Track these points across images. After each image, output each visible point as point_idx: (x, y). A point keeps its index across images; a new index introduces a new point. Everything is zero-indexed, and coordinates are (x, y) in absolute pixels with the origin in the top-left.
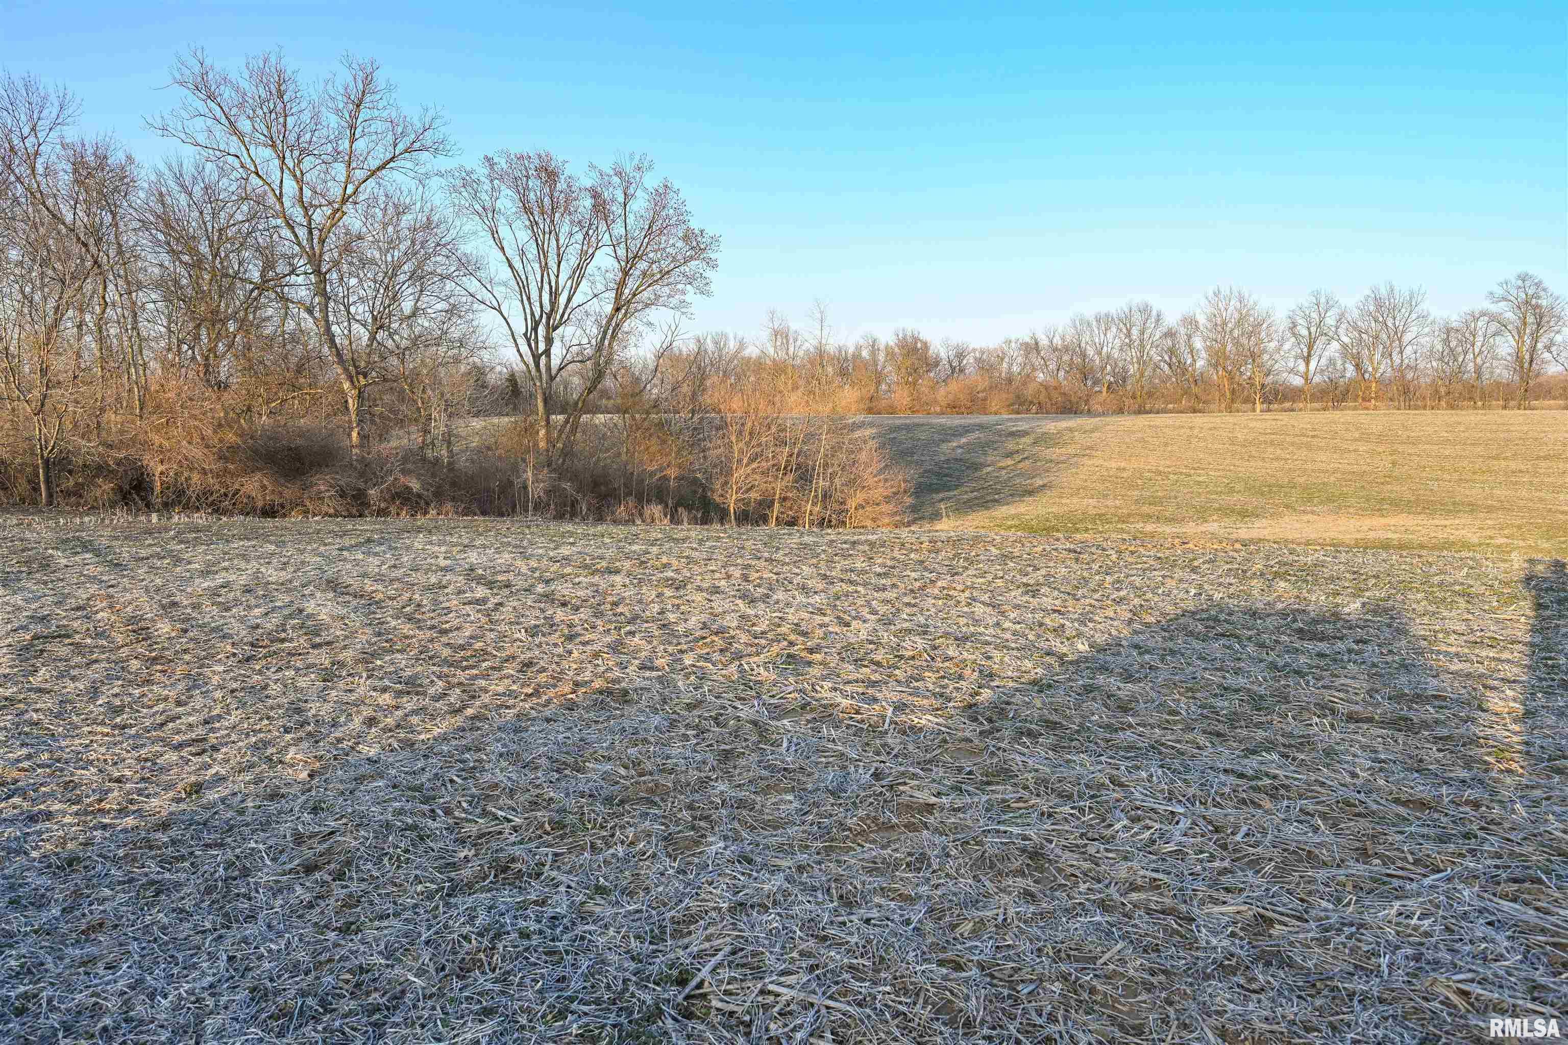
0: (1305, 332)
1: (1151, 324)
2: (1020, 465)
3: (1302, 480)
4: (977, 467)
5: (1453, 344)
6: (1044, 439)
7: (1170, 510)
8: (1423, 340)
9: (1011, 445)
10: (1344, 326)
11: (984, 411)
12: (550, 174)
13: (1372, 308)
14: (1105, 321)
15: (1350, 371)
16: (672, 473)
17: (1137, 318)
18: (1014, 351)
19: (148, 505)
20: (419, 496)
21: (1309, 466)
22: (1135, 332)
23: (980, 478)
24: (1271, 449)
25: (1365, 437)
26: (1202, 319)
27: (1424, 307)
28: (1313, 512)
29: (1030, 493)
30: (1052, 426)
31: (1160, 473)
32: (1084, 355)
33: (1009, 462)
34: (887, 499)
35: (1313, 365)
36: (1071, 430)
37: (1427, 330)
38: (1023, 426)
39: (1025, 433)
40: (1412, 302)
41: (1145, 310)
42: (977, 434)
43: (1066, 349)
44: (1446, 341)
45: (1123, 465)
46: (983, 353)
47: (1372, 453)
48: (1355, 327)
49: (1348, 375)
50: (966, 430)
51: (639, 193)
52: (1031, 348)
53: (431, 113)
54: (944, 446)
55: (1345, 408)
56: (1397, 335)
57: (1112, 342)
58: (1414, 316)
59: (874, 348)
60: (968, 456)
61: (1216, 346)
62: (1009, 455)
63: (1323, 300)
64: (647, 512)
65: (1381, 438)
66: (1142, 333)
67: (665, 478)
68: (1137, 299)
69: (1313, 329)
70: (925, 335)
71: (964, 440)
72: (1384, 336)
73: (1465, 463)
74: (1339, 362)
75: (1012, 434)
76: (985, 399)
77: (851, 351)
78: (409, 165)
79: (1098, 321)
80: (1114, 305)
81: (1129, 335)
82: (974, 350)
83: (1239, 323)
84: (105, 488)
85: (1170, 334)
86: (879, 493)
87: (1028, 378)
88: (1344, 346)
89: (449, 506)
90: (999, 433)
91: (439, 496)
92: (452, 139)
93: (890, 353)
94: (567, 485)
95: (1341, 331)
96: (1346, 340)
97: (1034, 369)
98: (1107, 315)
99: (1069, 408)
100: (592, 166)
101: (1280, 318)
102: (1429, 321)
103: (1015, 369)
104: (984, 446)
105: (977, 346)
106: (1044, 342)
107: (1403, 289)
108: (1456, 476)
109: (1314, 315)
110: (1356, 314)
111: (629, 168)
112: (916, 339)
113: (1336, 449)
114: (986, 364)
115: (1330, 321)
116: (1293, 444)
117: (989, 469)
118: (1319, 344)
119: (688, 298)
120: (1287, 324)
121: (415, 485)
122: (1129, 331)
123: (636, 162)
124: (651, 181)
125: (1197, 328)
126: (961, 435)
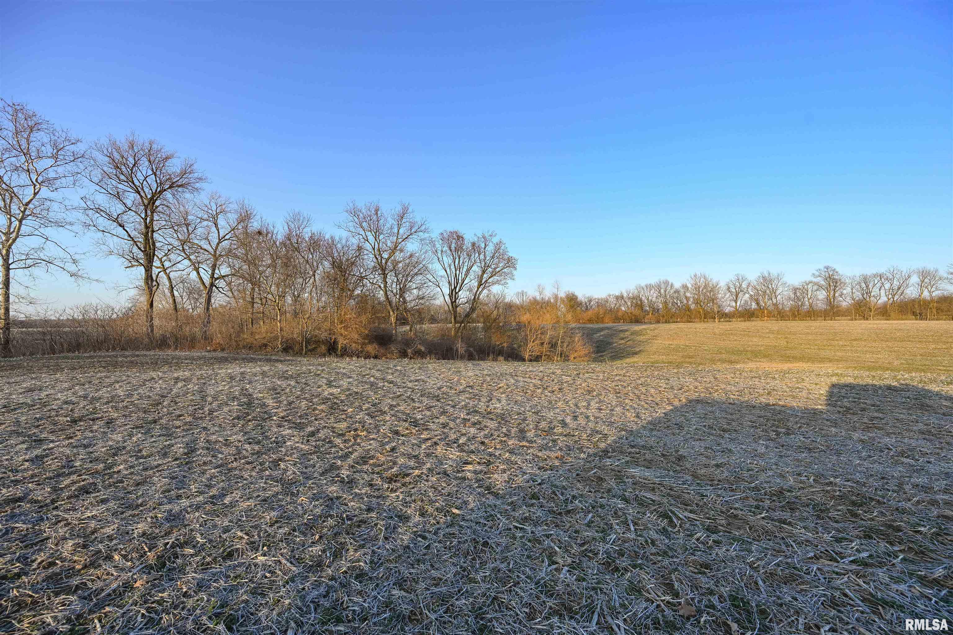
0: (734, 290)
1: (669, 288)
2: (628, 343)
3: (750, 349)
4: (611, 343)
5: (798, 294)
6: (634, 333)
7: (699, 360)
8: (785, 293)
9: (622, 335)
10: (750, 288)
11: (602, 322)
12: (460, 238)
13: (762, 281)
14: (649, 287)
15: (754, 306)
16: (505, 345)
17: (663, 286)
18: (612, 300)
19: (337, 355)
20: (423, 353)
21: (750, 343)
22: (662, 291)
23: (612, 348)
24: (732, 337)
25: (771, 332)
26: (689, 286)
27: (785, 279)
28: (760, 361)
29: (636, 353)
30: (637, 328)
31: (687, 346)
32: (641, 300)
33: (623, 342)
34: (586, 355)
35: (738, 303)
36: (645, 329)
37: (786, 289)
38: (626, 328)
39: (627, 331)
40: (778, 278)
41: (666, 283)
42: (607, 331)
43: (633, 298)
44: (795, 293)
45: (671, 343)
46: (599, 299)
47: (777, 338)
48: (755, 288)
49: (753, 307)
50: (602, 329)
51: (491, 244)
52: (620, 298)
53: (424, 219)
54: (595, 335)
55: (753, 321)
56: (774, 291)
57: (653, 295)
58: (780, 283)
59: (556, 297)
60: (605, 339)
61: (696, 297)
62: (623, 339)
63: (740, 278)
64: (499, 359)
65: (778, 332)
66: (665, 291)
67: (503, 347)
68: (663, 278)
69: (737, 289)
70: (577, 293)
71: (602, 333)
72: (768, 292)
73: (819, 342)
74: (749, 302)
75: (621, 331)
76: (603, 317)
77: (547, 299)
78: (416, 237)
79: (647, 287)
80: (653, 280)
81: (660, 292)
82: (595, 299)
83: (705, 287)
84: (323, 348)
85: (677, 291)
86: (582, 353)
87: (618, 310)
88: (751, 296)
89: (433, 356)
90: (615, 330)
91: (430, 353)
92: (430, 228)
93: (562, 300)
94: (471, 349)
95: (750, 290)
96: (752, 293)
97: (620, 305)
98: (650, 285)
99: (637, 321)
100: (475, 235)
101: (722, 284)
102: (787, 285)
103: (613, 306)
104: (611, 336)
105: (596, 297)
106: (625, 295)
107: (774, 273)
108: (816, 347)
109: (737, 284)
110: (755, 283)
111: (487, 235)
112: (573, 295)
113: (760, 337)
114: (602, 304)
115: (744, 285)
116: (741, 335)
117: (615, 344)
118: (740, 295)
119: (508, 281)
120: (725, 288)
121: (423, 349)
122: (660, 291)
123: (490, 233)
124: (495, 240)
125: (688, 289)
126: (600, 331)
